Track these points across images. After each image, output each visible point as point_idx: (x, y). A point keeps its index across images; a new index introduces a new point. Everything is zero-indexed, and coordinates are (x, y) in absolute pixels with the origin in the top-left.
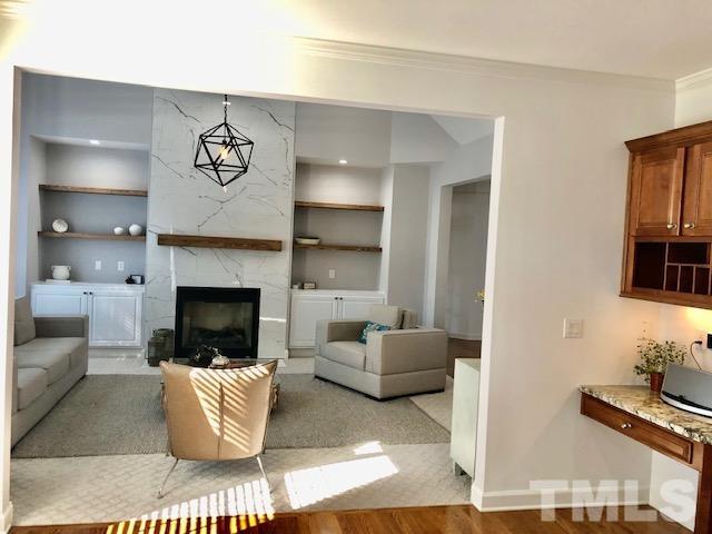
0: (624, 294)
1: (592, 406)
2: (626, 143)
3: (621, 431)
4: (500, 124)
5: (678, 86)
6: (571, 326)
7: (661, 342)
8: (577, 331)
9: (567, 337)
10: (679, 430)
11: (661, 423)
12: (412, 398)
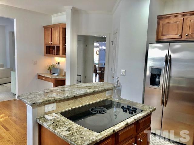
0: (45, 56)
1: (40, 77)
2: (43, 26)
3: (43, 80)
4: (15, 20)
5: (52, 16)
6: (34, 62)
7: (52, 64)
8: (36, 63)
9: (34, 64)
10: (50, 77)
11: (48, 77)
12: (3, 85)
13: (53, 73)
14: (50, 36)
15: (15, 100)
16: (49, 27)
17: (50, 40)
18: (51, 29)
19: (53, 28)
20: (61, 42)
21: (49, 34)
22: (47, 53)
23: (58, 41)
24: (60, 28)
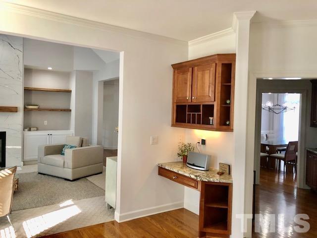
0: (173, 125)
1: (163, 172)
2: (172, 65)
3: (173, 180)
5: (189, 44)
6: (154, 139)
7: (186, 144)
8: (156, 141)
9: (152, 144)
10: (193, 177)
11: (187, 175)
12: (87, 178)
13: (193, 165)
14: (189, 83)
15: (113, 223)
16: (186, 66)
17: (188, 94)
18: (191, 69)
19: (197, 66)
20: (218, 95)
21: (186, 80)
22: (177, 121)
23: (211, 95)
24: (216, 64)
